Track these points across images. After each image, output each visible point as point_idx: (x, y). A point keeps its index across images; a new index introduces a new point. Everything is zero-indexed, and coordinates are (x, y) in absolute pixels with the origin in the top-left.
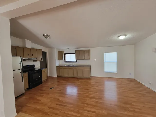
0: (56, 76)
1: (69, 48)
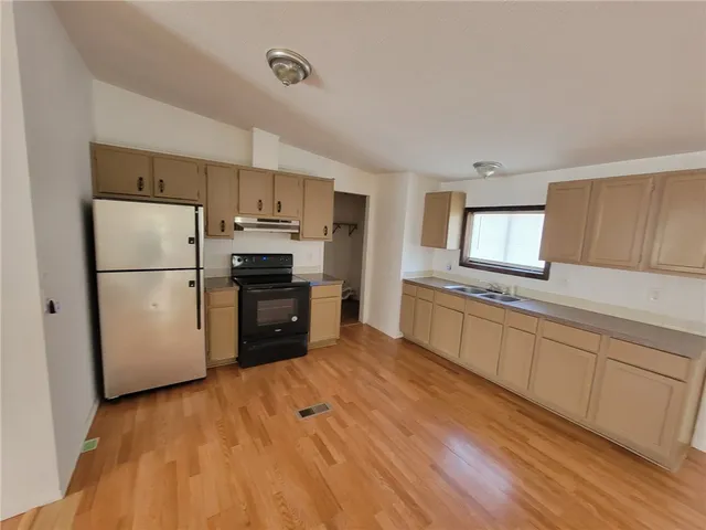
0: (393, 331)
1: (492, 169)
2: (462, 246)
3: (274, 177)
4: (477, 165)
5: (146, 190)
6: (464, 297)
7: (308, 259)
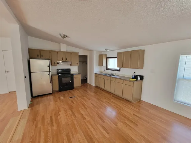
0: (93, 84)
1: (108, 50)
2: (106, 66)
3: (65, 53)
4: (105, 49)
5: (39, 57)
6: (106, 76)
7: (74, 70)
